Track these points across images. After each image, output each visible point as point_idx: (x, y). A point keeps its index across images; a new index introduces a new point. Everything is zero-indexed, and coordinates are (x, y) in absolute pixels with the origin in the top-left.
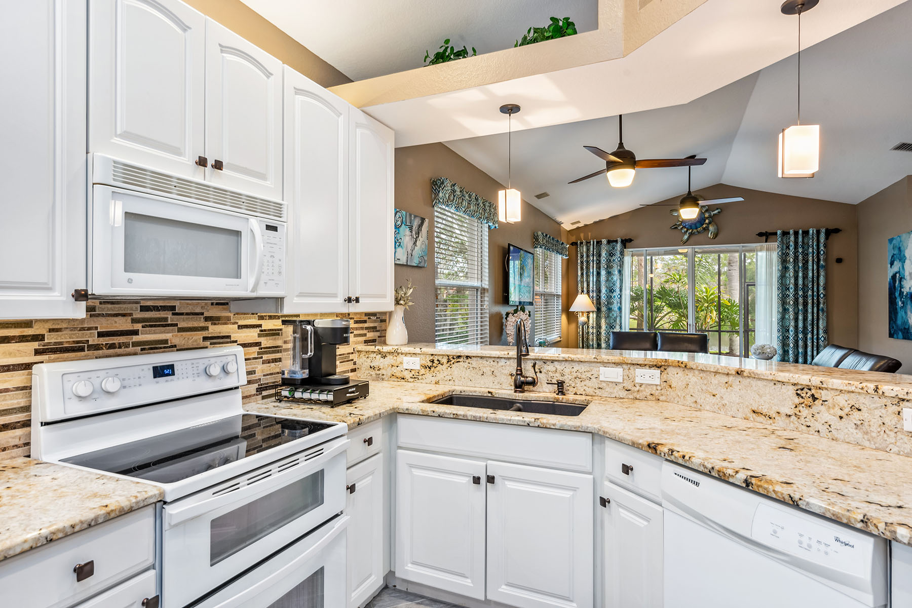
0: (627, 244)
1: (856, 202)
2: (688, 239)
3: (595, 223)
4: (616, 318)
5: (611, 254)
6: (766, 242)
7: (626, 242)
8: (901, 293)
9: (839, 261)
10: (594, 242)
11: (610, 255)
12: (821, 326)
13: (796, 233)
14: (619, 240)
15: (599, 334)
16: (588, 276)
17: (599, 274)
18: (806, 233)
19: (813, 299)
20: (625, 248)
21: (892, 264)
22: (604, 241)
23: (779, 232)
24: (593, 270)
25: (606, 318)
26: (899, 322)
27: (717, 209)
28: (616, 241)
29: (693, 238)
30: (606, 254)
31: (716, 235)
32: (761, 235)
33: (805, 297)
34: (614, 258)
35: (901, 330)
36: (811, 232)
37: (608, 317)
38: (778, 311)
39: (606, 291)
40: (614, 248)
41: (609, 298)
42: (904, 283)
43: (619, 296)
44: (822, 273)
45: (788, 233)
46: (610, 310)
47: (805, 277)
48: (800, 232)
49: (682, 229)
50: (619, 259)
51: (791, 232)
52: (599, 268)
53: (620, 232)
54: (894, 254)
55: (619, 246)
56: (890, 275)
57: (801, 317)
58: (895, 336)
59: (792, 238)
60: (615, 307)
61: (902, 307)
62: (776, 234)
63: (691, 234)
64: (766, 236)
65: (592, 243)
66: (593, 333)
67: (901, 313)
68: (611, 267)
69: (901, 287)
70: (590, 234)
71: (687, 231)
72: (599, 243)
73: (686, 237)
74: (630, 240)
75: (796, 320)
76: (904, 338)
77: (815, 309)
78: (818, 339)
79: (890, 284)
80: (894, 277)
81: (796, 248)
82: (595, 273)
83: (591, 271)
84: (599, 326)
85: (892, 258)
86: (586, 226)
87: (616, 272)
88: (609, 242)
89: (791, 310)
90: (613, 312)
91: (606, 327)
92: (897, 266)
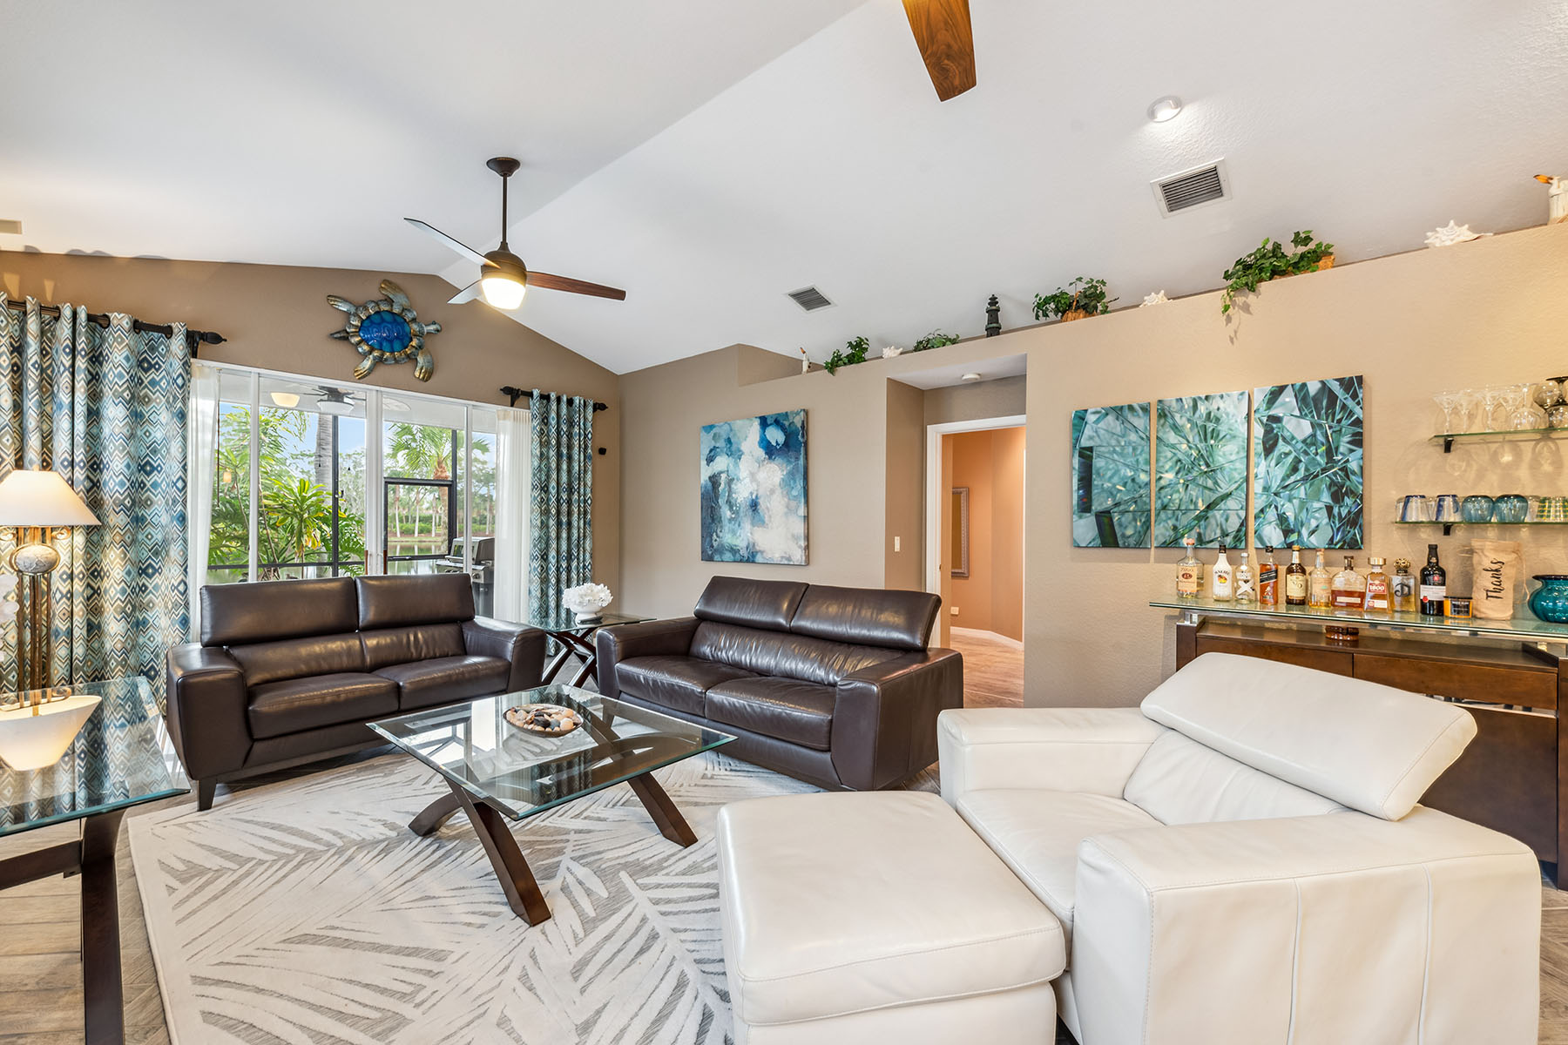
0: (203, 347)
1: (619, 374)
2: (371, 370)
3: (75, 257)
4: (166, 542)
5: (143, 364)
6: (512, 405)
7: (197, 341)
8: (731, 500)
9: (602, 451)
10: (75, 315)
11: (140, 364)
12: (588, 548)
13: (559, 400)
14: (179, 329)
15: (94, 594)
16: (45, 416)
17: (94, 415)
18: (570, 402)
19: (579, 506)
20: (194, 355)
21: (710, 460)
22: (121, 320)
23: (536, 393)
24: (70, 393)
25: (126, 546)
27: (434, 323)
28: (168, 332)
29: (382, 371)
30: (127, 358)
31: (429, 375)
32: (508, 391)
33: (570, 503)
34: (152, 375)
35: (731, 550)
36: (577, 401)
37: (130, 544)
39: (128, 466)
40: (153, 349)
41: (137, 488)
42: (736, 487)
43: (180, 484)
44: (589, 468)
45: (548, 398)
46: (138, 521)
47: (569, 471)
48: (564, 398)
49: (359, 343)
50: (180, 381)
51: (553, 396)
52: (95, 396)
53: (181, 311)
54: (716, 447)
55: (177, 345)
56: (705, 477)
57: (564, 534)
58: (717, 557)
59: (554, 407)
60: (160, 514)
61: (731, 520)
62: (531, 395)
63: (380, 361)
64: (514, 395)
65: (67, 312)
66: (70, 596)
67: (730, 527)
68: (145, 400)
69: (731, 492)
70: (49, 285)
71: (370, 352)
72: (99, 322)
73: (367, 364)
74: (216, 339)
75: (558, 537)
76: (738, 560)
77: (582, 522)
78: (584, 561)
79: (705, 487)
80: (714, 480)
81: (558, 424)
82: (80, 409)
83: (64, 398)
84: (94, 573)
85: (711, 451)
86: (31, 255)
87: (164, 416)
88: (137, 327)
89: (552, 523)
90: (149, 529)
91: (129, 573)
92: (721, 463)
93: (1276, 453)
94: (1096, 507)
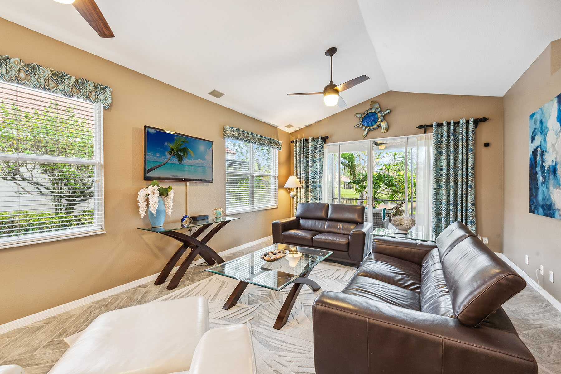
2: (367, 135)
3: (306, 127)
5: (315, 148)
6: (425, 133)
7: (325, 139)
8: (543, 167)
9: (487, 145)
10: (304, 140)
12: (469, 200)
13: (448, 124)
14: (320, 138)
17: (308, 162)
18: (457, 123)
19: (462, 177)
20: (325, 143)
21: (533, 139)
22: (310, 139)
23: (434, 124)
25: (311, 192)
26: (540, 197)
27: (387, 110)
28: (318, 138)
29: (371, 134)
30: (312, 148)
31: (387, 130)
32: (420, 127)
33: (456, 176)
34: (318, 150)
35: (543, 207)
36: (461, 122)
37: (313, 192)
38: (433, 188)
39: (312, 173)
40: (316, 144)
42: (546, 156)
44: (471, 156)
45: (442, 125)
46: (314, 186)
47: (456, 159)
48: (452, 123)
49: (362, 127)
50: (321, 151)
51: (445, 123)
52: (308, 157)
53: (322, 132)
54: (535, 129)
56: (531, 151)
57: (452, 192)
58: (536, 211)
59: (445, 128)
60: (317, 185)
62: (432, 126)
63: (369, 131)
64: (425, 128)
65: (302, 140)
67: (542, 189)
68: (315, 157)
69: (543, 161)
71: (366, 128)
72: (307, 140)
73: (365, 133)
74: (328, 138)
75: (448, 194)
76: (545, 215)
77: (464, 186)
78: (466, 210)
79: (531, 159)
80: (535, 153)
81: (448, 136)
82: (304, 161)
85: (533, 133)
86: (301, 129)
87: (318, 160)
88: (313, 139)
89: (443, 186)
90: (316, 189)
92: (538, 140)
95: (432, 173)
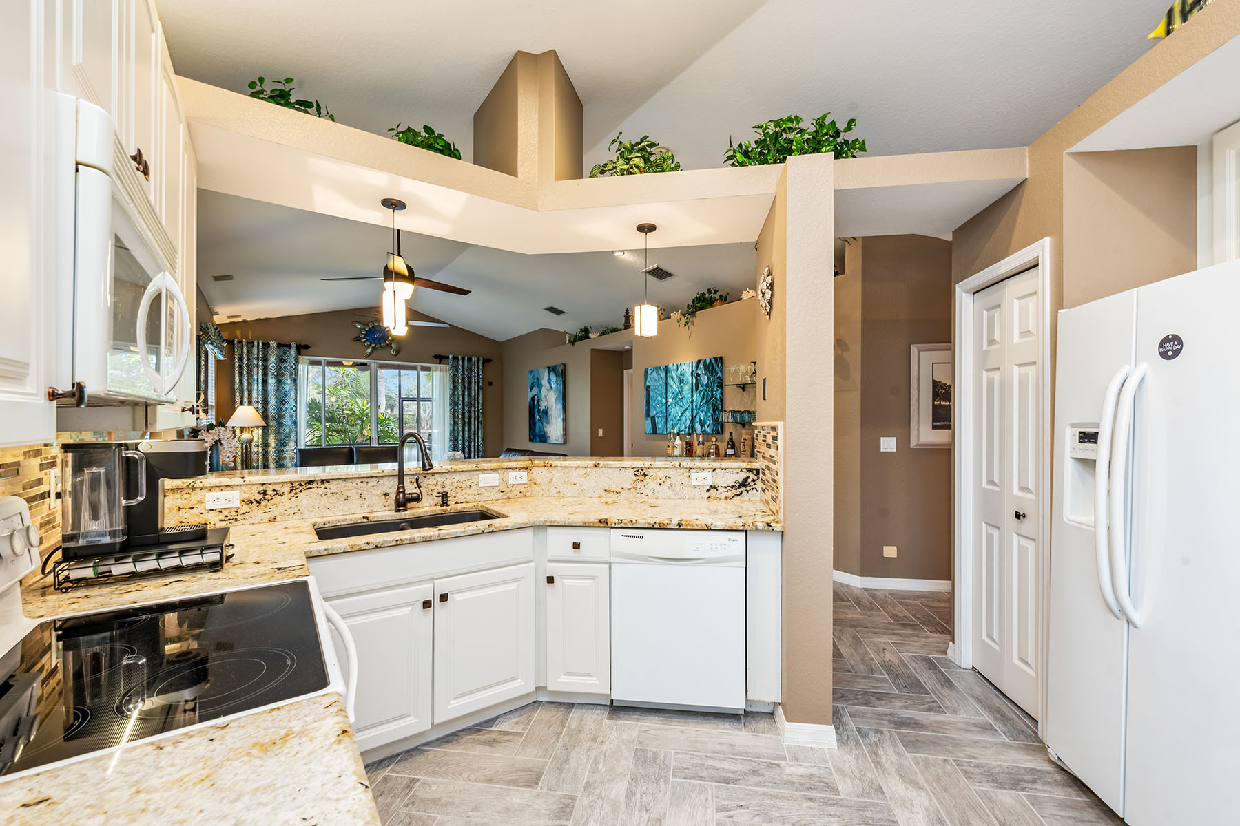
0: (303, 351)
1: (500, 340)
2: (371, 353)
3: (259, 320)
4: (290, 433)
5: (281, 360)
6: (440, 363)
7: (302, 349)
8: (539, 410)
9: (490, 384)
10: (258, 343)
11: (280, 360)
12: (480, 435)
13: (463, 359)
14: (293, 344)
15: (266, 453)
16: (249, 384)
17: (265, 382)
18: (470, 359)
19: (475, 413)
20: (300, 355)
21: (532, 389)
22: (273, 344)
23: (451, 356)
24: (257, 375)
25: (276, 434)
26: (537, 430)
28: (290, 346)
29: (376, 352)
30: (275, 359)
31: (398, 352)
32: (436, 357)
33: (469, 412)
34: (285, 364)
35: (539, 436)
36: (473, 359)
37: (278, 433)
38: (450, 424)
39: (276, 402)
40: (285, 354)
41: (280, 410)
42: (541, 403)
43: (294, 409)
44: (481, 393)
45: (458, 358)
46: (280, 424)
47: (469, 395)
48: (466, 358)
49: (365, 341)
50: (294, 367)
51: (460, 357)
52: (265, 375)
53: (294, 337)
54: (533, 382)
55: (293, 351)
56: (530, 397)
57: (466, 429)
58: (534, 440)
59: (460, 363)
60: (287, 421)
61: (539, 420)
62: (448, 357)
63: (374, 349)
64: (440, 359)
65: (256, 344)
66: (258, 453)
67: (538, 424)
68: (282, 375)
69: (539, 405)
70: (250, 333)
71: (370, 345)
72: (266, 345)
73: (369, 351)
74: (307, 347)
75: (463, 430)
76: (541, 441)
77: (476, 421)
78: (478, 445)
79: (530, 403)
80: (533, 398)
81: (463, 371)
82: (260, 381)
83: (255, 377)
84: (266, 444)
85: (532, 385)
86: (245, 322)
87: (289, 381)
88: (279, 346)
89: (460, 422)
90: (284, 427)
91: (277, 445)
92: (535, 390)
93: (698, 391)
94: (651, 415)
95: (448, 408)
